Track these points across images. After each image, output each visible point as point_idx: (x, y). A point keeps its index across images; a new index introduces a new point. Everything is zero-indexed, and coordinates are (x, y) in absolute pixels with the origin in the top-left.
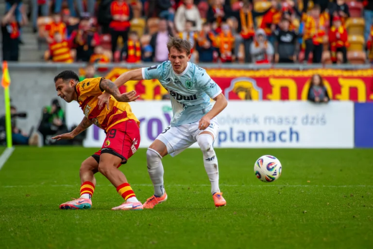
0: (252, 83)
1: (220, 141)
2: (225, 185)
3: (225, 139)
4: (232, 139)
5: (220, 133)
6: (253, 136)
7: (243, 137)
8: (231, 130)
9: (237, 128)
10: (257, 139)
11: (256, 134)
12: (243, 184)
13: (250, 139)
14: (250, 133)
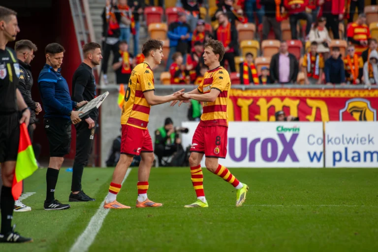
0: (367, 104)
1: (335, 160)
2: (345, 205)
3: (340, 160)
4: (347, 160)
5: (334, 153)
6: (368, 156)
7: (357, 157)
8: (346, 149)
9: (352, 148)
10: (372, 160)
11: (372, 154)
12: (363, 204)
13: (365, 160)
14: (365, 153)
